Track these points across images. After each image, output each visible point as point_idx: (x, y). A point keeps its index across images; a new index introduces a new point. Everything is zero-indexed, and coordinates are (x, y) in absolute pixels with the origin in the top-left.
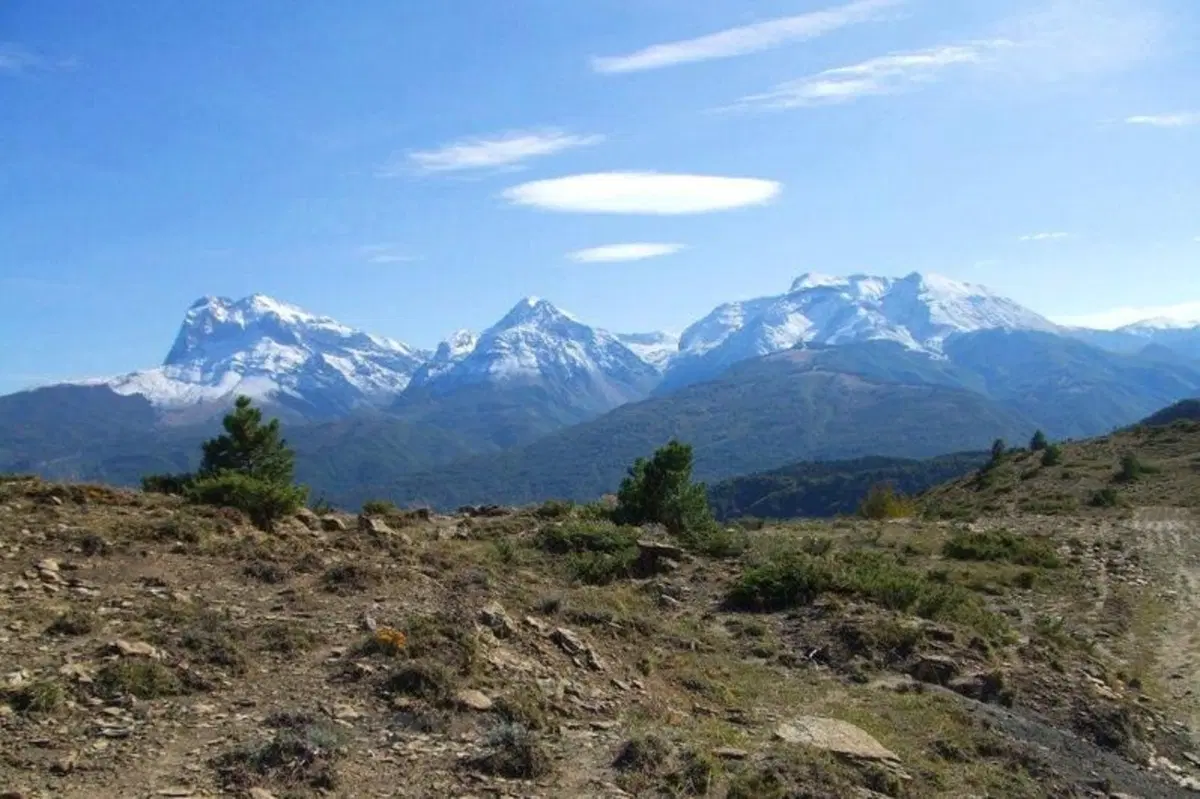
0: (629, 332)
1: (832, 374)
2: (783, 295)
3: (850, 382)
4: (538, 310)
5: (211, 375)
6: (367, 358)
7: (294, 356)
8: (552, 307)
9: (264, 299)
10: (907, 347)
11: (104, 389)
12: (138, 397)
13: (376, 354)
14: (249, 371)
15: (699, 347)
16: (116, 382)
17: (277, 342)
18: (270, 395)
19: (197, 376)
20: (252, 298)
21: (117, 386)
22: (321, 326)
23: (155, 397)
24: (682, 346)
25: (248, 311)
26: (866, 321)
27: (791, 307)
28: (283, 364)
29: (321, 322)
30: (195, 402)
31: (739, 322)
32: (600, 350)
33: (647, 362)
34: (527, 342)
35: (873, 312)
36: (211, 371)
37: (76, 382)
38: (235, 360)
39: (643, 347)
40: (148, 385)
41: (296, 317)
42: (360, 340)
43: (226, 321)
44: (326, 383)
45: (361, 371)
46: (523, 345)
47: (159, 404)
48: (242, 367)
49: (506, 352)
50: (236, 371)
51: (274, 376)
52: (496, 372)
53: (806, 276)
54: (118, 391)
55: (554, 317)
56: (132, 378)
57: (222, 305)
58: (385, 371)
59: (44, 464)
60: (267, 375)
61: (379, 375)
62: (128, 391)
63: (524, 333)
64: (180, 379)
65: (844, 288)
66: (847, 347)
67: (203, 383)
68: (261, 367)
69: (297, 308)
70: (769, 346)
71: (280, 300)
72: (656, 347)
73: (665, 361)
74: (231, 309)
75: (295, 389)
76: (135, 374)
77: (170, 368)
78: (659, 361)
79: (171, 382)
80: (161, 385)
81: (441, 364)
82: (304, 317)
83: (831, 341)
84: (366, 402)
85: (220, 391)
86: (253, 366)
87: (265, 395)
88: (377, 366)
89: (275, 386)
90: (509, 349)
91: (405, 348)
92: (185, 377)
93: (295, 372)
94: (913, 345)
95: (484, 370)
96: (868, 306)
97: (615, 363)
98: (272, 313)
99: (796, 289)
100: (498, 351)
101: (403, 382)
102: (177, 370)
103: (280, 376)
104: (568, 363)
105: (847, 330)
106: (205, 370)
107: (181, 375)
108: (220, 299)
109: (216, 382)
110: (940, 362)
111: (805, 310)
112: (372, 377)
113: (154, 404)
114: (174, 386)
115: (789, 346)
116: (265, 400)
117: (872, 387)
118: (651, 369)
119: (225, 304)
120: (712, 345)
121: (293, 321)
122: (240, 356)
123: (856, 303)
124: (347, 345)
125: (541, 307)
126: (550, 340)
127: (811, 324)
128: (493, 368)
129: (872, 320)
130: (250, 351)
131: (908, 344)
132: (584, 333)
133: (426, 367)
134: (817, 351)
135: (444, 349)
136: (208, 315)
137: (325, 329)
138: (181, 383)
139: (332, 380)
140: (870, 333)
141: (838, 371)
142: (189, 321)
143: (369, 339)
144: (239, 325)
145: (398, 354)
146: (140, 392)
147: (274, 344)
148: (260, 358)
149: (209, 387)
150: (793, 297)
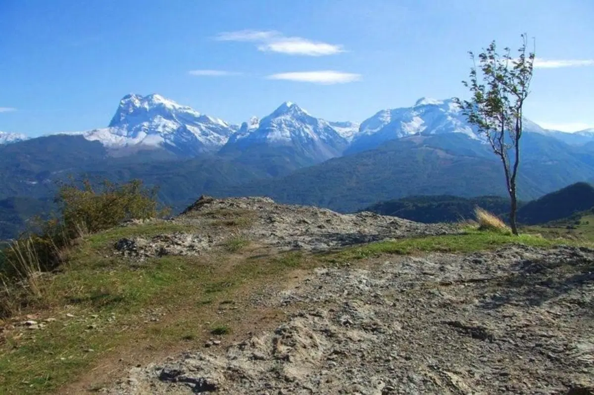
0: (335, 121)
1: (432, 149)
2: (411, 108)
3: (441, 154)
4: (291, 109)
5: (132, 133)
6: (206, 127)
7: (172, 125)
8: (298, 108)
9: (158, 96)
10: (469, 137)
11: (80, 138)
12: (97, 142)
13: (211, 126)
14: (151, 131)
15: (368, 132)
16: (86, 134)
17: (164, 118)
18: (160, 144)
19: (125, 133)
20: (152, 96)
21: (86, 136)
22: (185, 111)
23: (105, 143)
24: (360, 130)
25: (150, 102)
26: (451, 123)
27: (415, 113)
28: (167, 129)
29: (185, 109)
30: (125, 145)
31: (389, 119)
32: (321, 130)
33: (342, 136)
34: (285, 124)
35: (455, 119)
36: (132, 130)
37: (68, 133)
38: (144, 126)
39: (340, 128)
40: (102, 137)
41: (173, 106)
42: (203, 119)
43: (140, 107)
44: (186, 139)
45: (204, 134)
46: (283, 125)
47: (107, 145)
48: (147, 130)
49: (275, 129)
50: (144, 131)
51: (162, 135)
52: (270, 139)
53: (423, 99)
54: (87, 139)
55: (299, 112)
56: (94, 133)
57: (137, 98)
58: (216, 135)
59: (55, 173)
60: (159, 134)
61: (212, 136)
62: (92, 138)
63: (285, 120)
64: (117, 134)
65: (441, 106)
66: (441, 136)
67: (128, 136)
68: (156, 130)
69: (173, 101)
70: (403, 133)
71: (166, 98)
72: (348, 129)
73: (352, 138)
74: (142, 100)
75: (171, 141)
76: (95, 131)
77: (113, 128)
78: (349, 137)
79: (113, 135)
80: (108, 137)
81: (243, 133)
82: (177, 106)
83: (433, 132)
84: (205, 149)
85: (136, 141)
86: (152, 129)
87: (158, 144)
88: (211, 132)
89: (163, 140)
90: (276, 127)
91: (225, 124)
92: (119, 133)
93: (172, 133)
94: (473, 136)
95: (264, 137)
96: (452, 115)
97: (327, 137)
98: (162, 104)
99: (418, 105)
100: (271, 128)
101: (224, 141)
102: (115, 129)
103: (165, 135)
104: (305, 136)
105: (441, 126)
106: (129, 130)
107: (117, 132)
108: (136, 96)
109: (134, 136)
110: (486, 145)
111: (422, 116)
112: (209, 137)
113: (104, 146)
114: (114, 137)
115: (413, 133)
116: (157, 146)
117: (452, 157)
118: (345, 140)
119: (139, 98)
120: (375, 131)
121: (172, 108)
122: (146, 124)
123: (446, 114)
124: (198, 121)
125: (293, 107)
126: (297, 124)
127: (423, 122)
128: (268, 137)
129: (454, 122)
130: (151, 122)
131: (471, 135)
132: (313, 121)
133: (236, 134)
134: (426, 137)
135: (245, 126)
136: (130, 104)
137: (187, 113)
138: (117, 136)
139: (189, 137)
140: (453, 129)
141: (436, 148)
142: (121, 106)
143: (208, 118)
144: (146, 109)
145: (222, 127)
146: (98, 139)
147: (163, 119)
148: (155, 126)
149: (131, 138)
150: (416, 109)
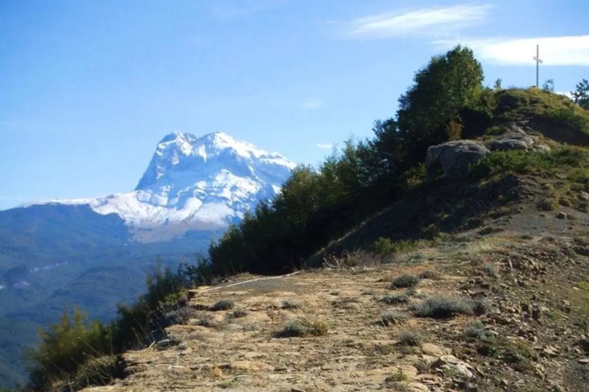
5: (176, 200)
7: (248, 186)
9: (223, 136)
11: (85, 209)
12: (114, 217)
14: (208, 198)
16: (96, 203)
17: (234, 173)
18: (226, 219)
19: (164, 200)
20: (213, 136)
21: (96, 207)
22: (272, 161)
23: (127, 218)
25: (210, 146)
28: (238, 193)
29: (271, 157)
30: (162, 223)
36: (176, 196)
37: (64, 201)
38: (197, 188)
40: (123, 207)
41: (251, 153)
43: (191, 154)
47: (132, 222)
48: (203, 195)
50: (198, 197)
51: (230, 203)
54: (97, 211)
56: (109, 200)
57: (187, 140)
59: (36, 269)
60: (224, 202)
62: (106, 211)
64: (150, 203)
67: (169, 206)
68: (220, 195)
69: (251, 144)
71: (237, 138)
74: (196, 144)
76: (112, 197)
77: (142, 192)
79: (142, 205)
80: (134, 207)
82: (258, 153)
85: (184, 214)
86: (213, 194)
87: (222, 219)
89: (231, 212)
92: (154, 201)
93: (248, 200)
98: (230, 148)
102: (146, 194)
103: (235, 203)
106: (171, 195)
107: (150, 199)
108: (185, 136)
109: (180, 206)
113: (127, 223)
114: (144, 208)
116: (221, 223)
119: (190, 139)
121: (248, 155)
122: (201, 185)
130: (211, 180)
136: (175, 149)
137: (275, 164)
138: (150, 206)
142: (159, 153)
144: (202, 158)
146: (116, 211)
147: (231, 175)
148: (217, 188)
149: (175, 210)
